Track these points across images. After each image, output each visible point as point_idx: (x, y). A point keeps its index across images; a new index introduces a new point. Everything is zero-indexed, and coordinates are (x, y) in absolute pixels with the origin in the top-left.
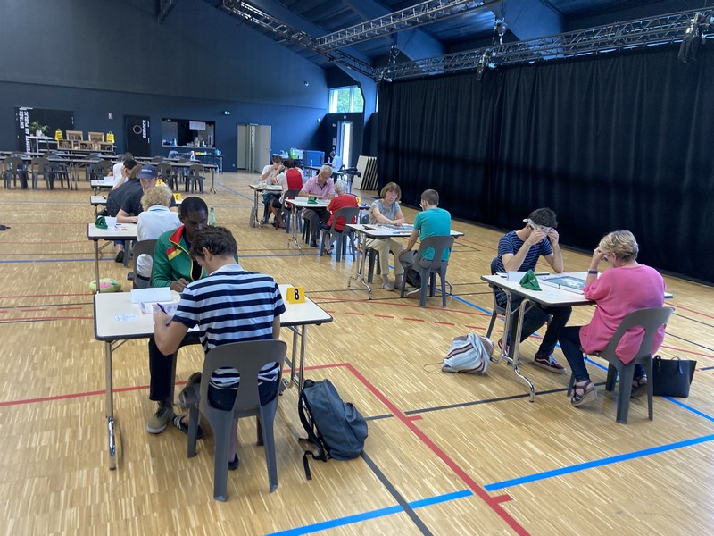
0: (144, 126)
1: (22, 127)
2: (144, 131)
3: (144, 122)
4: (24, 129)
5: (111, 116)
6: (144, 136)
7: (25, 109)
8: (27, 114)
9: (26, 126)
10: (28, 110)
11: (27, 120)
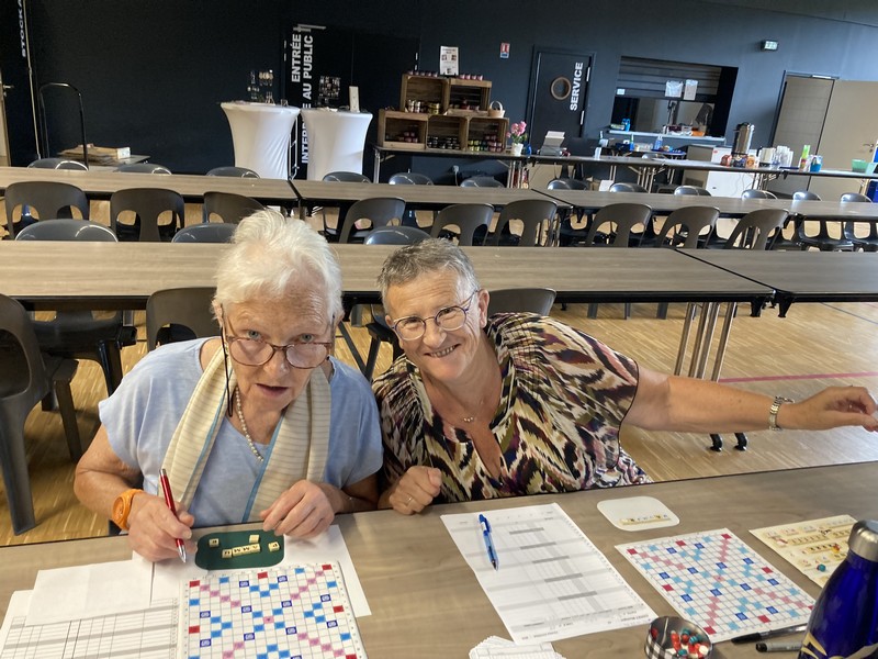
0: (577, 77)
1: (295, 80)
2: (575, 93)
3: (579, 67)
4: (299, 87)
5: (505, 50)
6: (574, 107)
7: (308, 28)
8: (309, 43)
9: (307, 76)
10: (314, 33)
11: (308, 60)
